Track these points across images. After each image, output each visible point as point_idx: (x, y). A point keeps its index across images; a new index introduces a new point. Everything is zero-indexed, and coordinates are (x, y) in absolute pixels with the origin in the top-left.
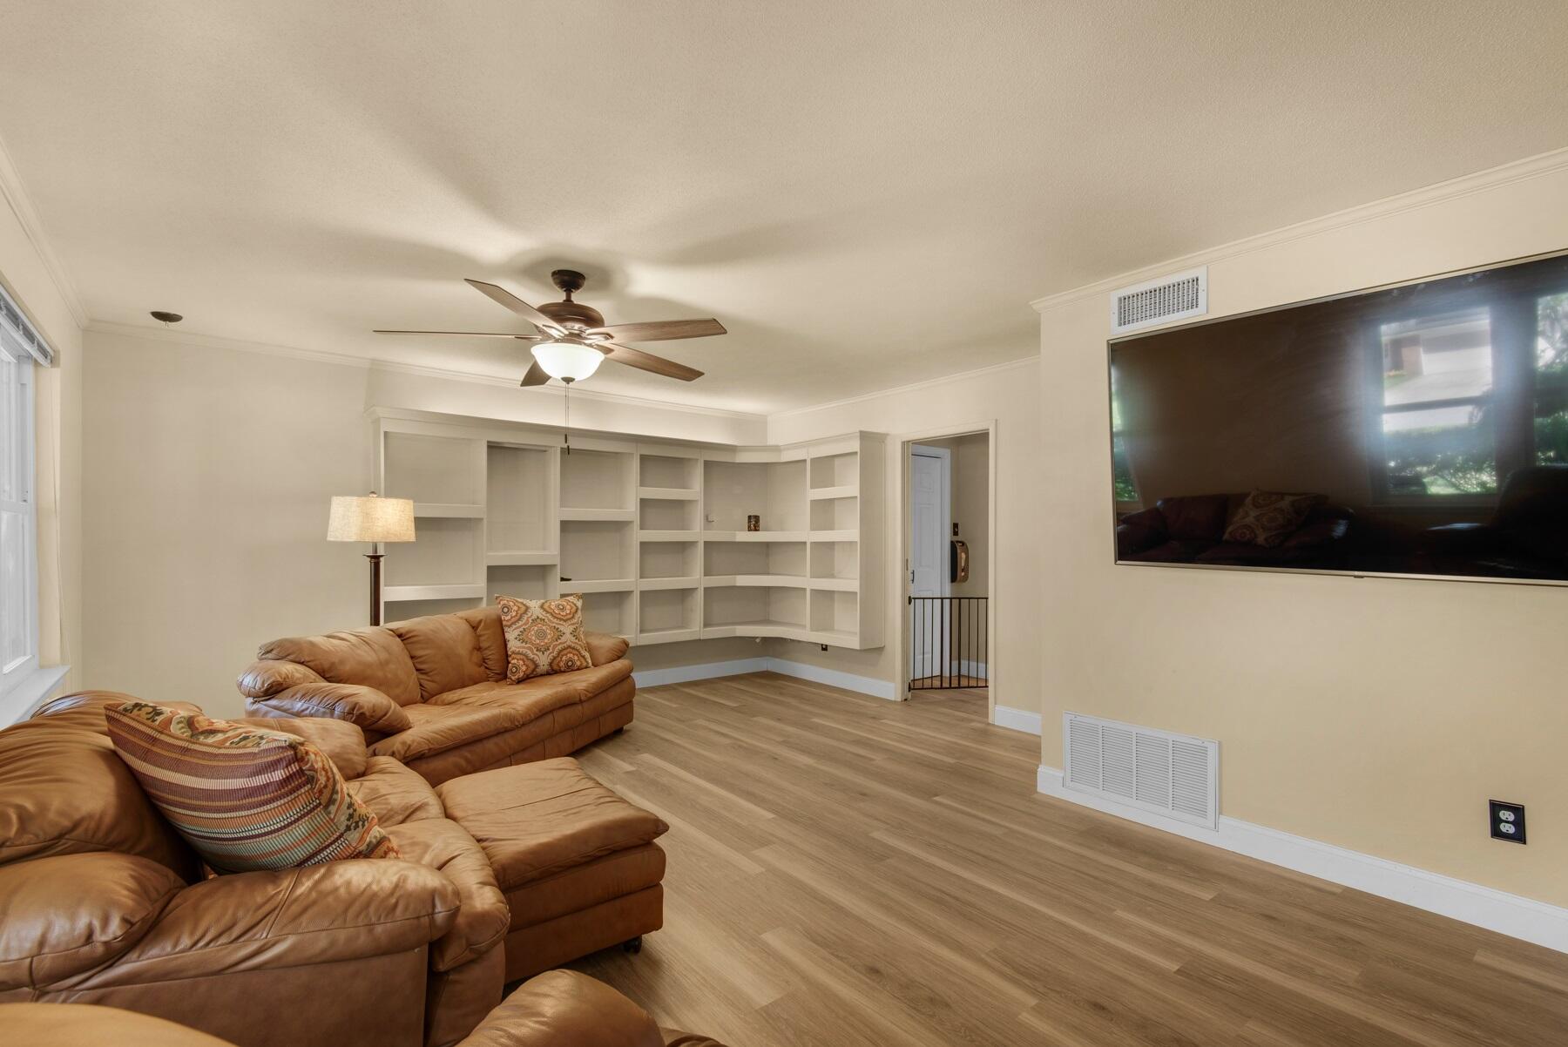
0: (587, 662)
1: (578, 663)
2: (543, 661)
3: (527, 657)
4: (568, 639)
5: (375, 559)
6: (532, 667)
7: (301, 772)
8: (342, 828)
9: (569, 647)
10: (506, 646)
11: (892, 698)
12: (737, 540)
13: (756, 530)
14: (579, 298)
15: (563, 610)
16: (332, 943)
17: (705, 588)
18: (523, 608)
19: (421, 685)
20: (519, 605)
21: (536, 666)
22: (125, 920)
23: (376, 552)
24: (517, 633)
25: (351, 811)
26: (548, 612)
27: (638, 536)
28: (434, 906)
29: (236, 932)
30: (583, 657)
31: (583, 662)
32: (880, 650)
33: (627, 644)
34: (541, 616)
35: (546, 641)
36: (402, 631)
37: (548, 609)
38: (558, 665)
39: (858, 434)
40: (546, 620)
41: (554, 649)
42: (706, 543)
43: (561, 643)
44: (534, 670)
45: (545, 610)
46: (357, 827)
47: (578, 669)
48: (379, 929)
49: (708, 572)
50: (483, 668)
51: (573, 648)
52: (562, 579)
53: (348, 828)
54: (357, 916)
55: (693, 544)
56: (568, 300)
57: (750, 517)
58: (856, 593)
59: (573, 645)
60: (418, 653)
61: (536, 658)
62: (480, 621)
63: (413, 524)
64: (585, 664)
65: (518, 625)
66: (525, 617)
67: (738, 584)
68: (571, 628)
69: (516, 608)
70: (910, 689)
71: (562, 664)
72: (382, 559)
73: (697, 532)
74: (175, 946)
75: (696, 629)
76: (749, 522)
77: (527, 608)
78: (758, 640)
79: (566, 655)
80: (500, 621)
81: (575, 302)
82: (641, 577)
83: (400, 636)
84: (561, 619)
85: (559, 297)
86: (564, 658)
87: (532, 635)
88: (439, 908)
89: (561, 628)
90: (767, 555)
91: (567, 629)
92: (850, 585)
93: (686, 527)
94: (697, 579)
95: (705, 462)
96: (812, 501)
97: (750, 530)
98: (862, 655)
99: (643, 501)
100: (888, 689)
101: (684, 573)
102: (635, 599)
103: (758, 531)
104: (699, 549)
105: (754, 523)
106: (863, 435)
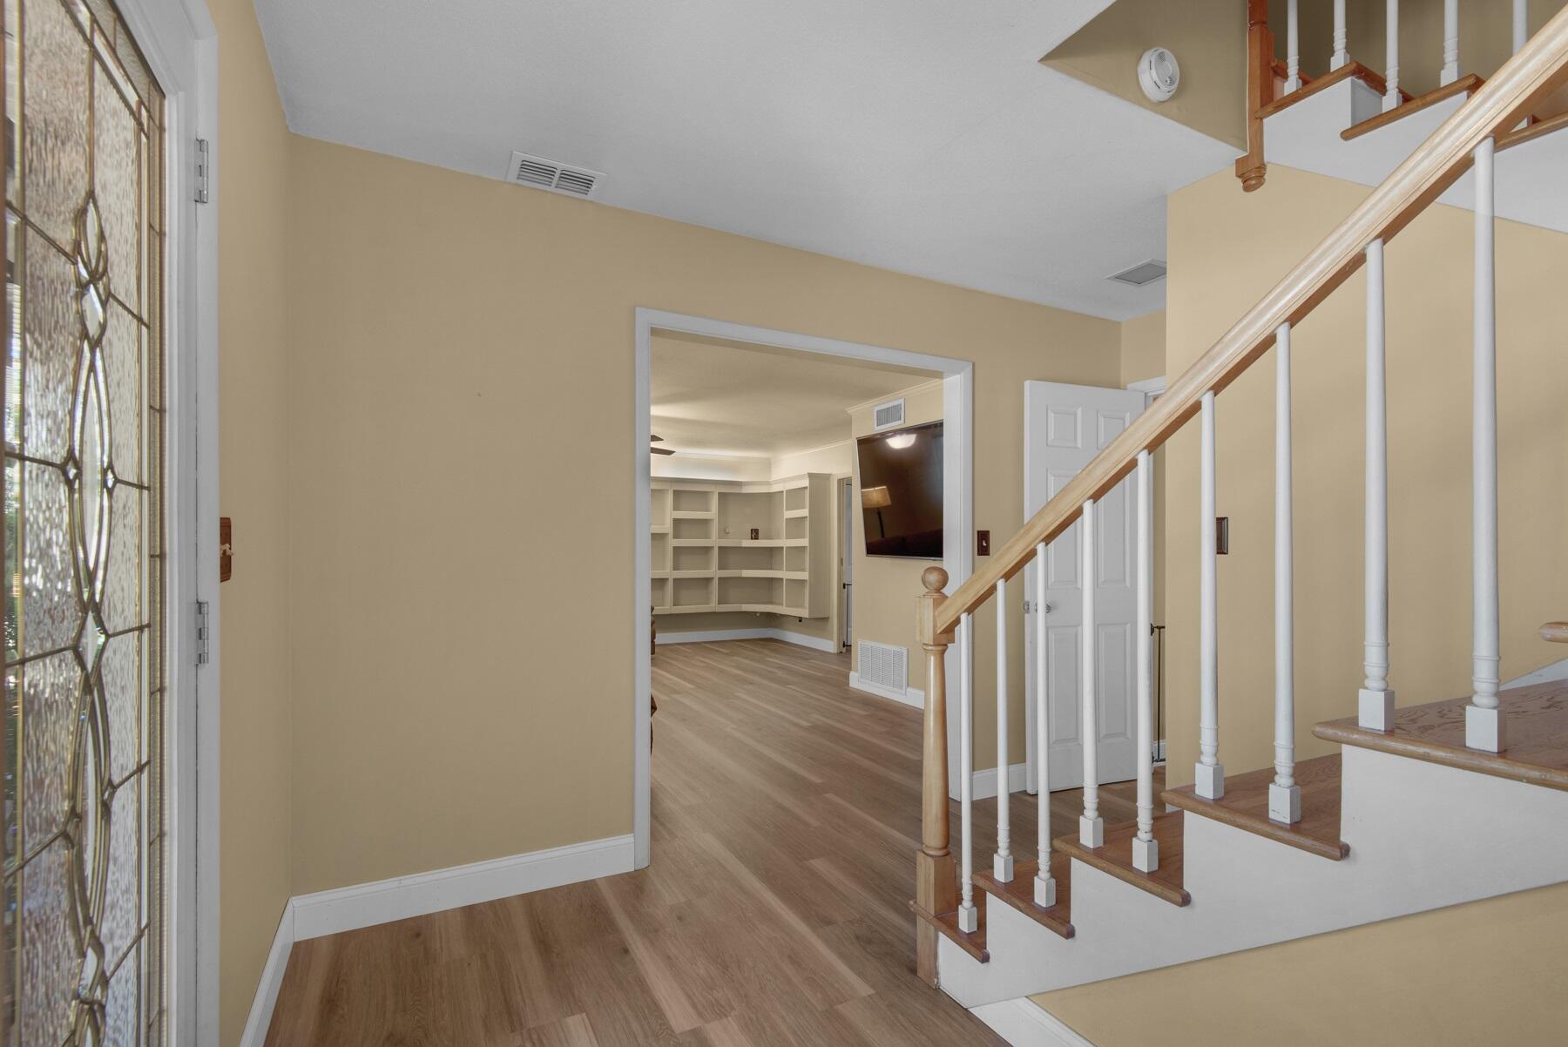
11: (832, 651)
12: (743, 546)
13: (754, 539)
17: (719, 578)
27: (673, 542)
32: (827, 620)
39: (807, 474)
42: (720, 548)
49: (721, 567)
55: (711, 548)
57: (752, 530)
58: (806, 581)
67: (743, 576)
70: (844, 646)
73: (714, 541)
75: (713, 606)
76: (752, 533)
82: (674, 569)
92: (804, 575)
93: (707, 536)
94: (713, 571)
95: (719, 494)
96: (787, 519)
97: (752, 539)
98: (818, 622)
99: (675, 520)
100: (830, 646)
101: (707, 567)
102: (670, 585)
103: (757, 539)
104: (716, 552)
105: (755, 534)
106: (811, 476)
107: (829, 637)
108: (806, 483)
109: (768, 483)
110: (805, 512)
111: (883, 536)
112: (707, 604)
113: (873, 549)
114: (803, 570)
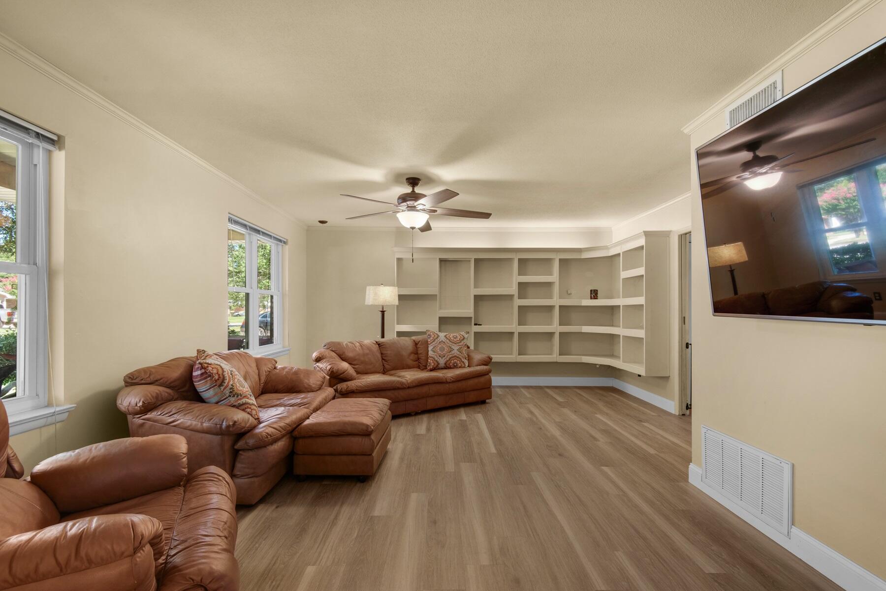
0: (465, 365)
1: (460, 365)
2: (442, 362)
3: (434, 359)
4: (456, 352)
5: (383, 312)
6: (436, 364)
7: (206, 373)
8: (227, 395)
9: (455, 356)
10: (428, 353)
11: (673, 412)
12: (583, 305)
13: (595, 299)
14: (418, 190)
15: (455, 338)
16: (191, 425)
17: (560, 333)
18: (436, 336)
19: (383, 365)
20: (435, 334)
21: (438, 364)
22: (143, 402)
23: (383, 309)
24: (432, 347)
25: (231, 390)
26: (447, 339)
27: (518, 302)
28: (223, 422)
29: (171, 414)
30: (463, 362)
31: (462, 364)
32: (667, 378)
33: (491, 359)
34: (444, 340)
35: (444, 352)
36: (380, 342)
37: (448, 338)
38: (449, 364)
39: (643, 233)
40: (446, 343)
41: (447, 357)
42: (561, 307)
43: (451, 354)
44: (437, 366)
45: (446, 338)
46: (234, 396)
47: (460, 368)
48: (204, 424)
49: (561, 324)
50: (417, 362)
51: (458, 357)
52: (476, 324)
53: (230, 396)
54: (200, 419)
55: (554, 307)
56: (413, 191)
57: (591, 291)
58: (643, 338)
59: (458, 356)
60: (384, 352)
61: (439, 360)
62: (419, 341)
63: (397, 297)
64: (463, 365)
65: (433, 344)
66: (436, 340)
67: (583, 331)
68: (458, 347)
69: (433, 336)
70: (688, 407)
71: (451, 364)
72: (385, 312)
73: (556, 301)
74: (157, 413)
75: (555, 357)
76: (591, 294)
77: (438, 336)
78: (598, 366)
79: (453, 360)
80: (427, 342)
81: (416, 192)
82: (519, 325)
83: (379, 345)
84: (453, 343)
85: (408, 190)
86: (452, 361)
87: (438, 349)
88: (224, 424)
89: (453, 347)
90: (612, 314)
91: (455, 348)
92: (641, 333)
93: (551, 297)
94: (555, 327)
95: (560, 260)
96: (623, 279)
97: (591, 298)
98: (659, 381)
99: (520, 284)
100: (672, 406)
101: (550, 324)
102: (516, 336)
103: (597, 299)
104: (557, 311)
105: (594, 294)
106: (647, 234)
107: (670, 397)
108: (642, 242)
109: (606, 248)
110: (641, 271)
111: (736, 293)
112: (551, 354)
113: (721, 307)
114: (641, 328)
